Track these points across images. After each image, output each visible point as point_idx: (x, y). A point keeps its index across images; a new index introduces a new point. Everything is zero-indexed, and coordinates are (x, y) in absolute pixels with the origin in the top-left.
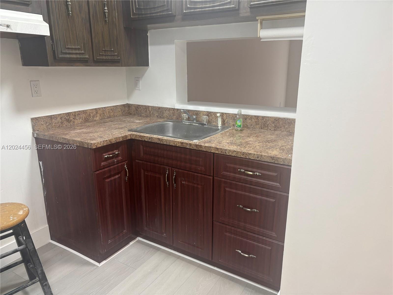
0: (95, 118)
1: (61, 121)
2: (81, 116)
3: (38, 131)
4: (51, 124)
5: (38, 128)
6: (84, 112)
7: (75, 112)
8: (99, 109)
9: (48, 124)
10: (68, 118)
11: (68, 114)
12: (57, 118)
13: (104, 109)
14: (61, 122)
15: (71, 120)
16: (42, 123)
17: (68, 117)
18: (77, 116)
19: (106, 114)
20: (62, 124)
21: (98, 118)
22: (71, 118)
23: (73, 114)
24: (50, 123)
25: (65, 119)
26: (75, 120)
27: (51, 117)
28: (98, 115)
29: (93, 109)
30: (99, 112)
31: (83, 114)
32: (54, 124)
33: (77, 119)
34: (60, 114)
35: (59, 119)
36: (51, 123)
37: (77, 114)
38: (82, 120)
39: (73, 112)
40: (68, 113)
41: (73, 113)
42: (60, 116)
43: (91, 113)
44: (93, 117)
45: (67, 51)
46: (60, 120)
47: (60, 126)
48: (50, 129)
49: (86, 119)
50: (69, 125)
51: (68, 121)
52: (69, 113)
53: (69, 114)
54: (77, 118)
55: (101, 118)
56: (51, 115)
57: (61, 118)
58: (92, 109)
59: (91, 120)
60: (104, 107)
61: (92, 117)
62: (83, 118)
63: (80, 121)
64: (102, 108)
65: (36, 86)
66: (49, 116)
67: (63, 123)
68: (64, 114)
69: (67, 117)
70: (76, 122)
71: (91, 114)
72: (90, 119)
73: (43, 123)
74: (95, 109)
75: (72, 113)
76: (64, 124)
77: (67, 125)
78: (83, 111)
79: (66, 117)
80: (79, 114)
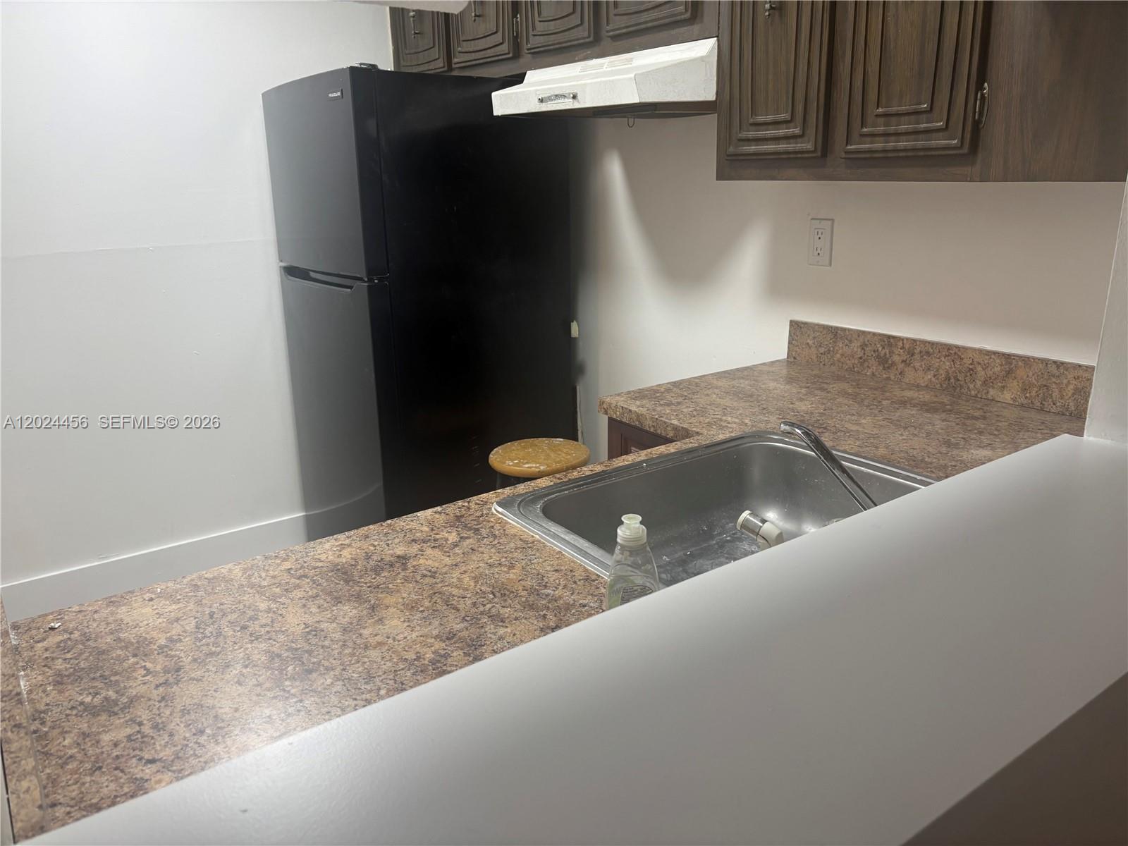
0: (992, 392)
1: (860, 353)
2: (935, 362)
3: (795, 358)
4: (832, 353)
5: (796, 352)
6: (952, 352)
7: (915, 341)
8: (1026, 360)
9: (822, 350)
10: (885, 354)
11: (890, 340)
12: (851, 341)
13: (1053, 369)
14: (861, 358)
15: (893, 364)
16: (808, 341)
17: (884, 351)
18: (916, 356)
19: (1056, 394)
20: (862, 364)
21: (1007, 396)
22: (896, 358)
23: (907, 346)
24: (829, 350)
25: (874, 351)
26: (906, 369)
27: (835, 332)
28: (1014, 385)
29: (995, 353)
30: (1021, 373)
31: (943, 359)
32: (838, 355)
33: (914, 367)
34: (864, 332)
35: (855, 346)
36: (832, 349)
37: (921, 352)
38: (935, 376)
39: (907, 339)
40: (889, 337)
41: (905, 342)
42: (861, 339)
43: (979, 363)
44: (985, 383)
45: (752, 134)
46: (859, 350)
47: (856, 369)
48: (824, 365)
49: (952, 380)
50: (885, 376)
51: (884, 362)
52: (894, 337)
53: (892, 340)
54: (917, 365)
55: (1022, 400)
56: (837, 328)
57: (863, 346)
58: (989, 353)
59: (973, 393)
60: (1055, 362)
61: (979, 383)
62: (941, 372)
63: (926, 378)
64: (1045, 362)
65: (820, 235)
66: (831, 327)
67: (866, 364)
68: (874, 334)
69: (884, 348)
70: (910, 376)
71: (979, 369)
72: (968, 388)
73: (811, 342)
74: (1008, 357)
75: (903, 340)
76: (868, 367)
77: (877, 373)
78: (949, 347)
79: (880, 349)
80: (928, 353)
